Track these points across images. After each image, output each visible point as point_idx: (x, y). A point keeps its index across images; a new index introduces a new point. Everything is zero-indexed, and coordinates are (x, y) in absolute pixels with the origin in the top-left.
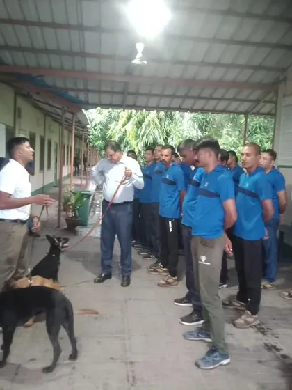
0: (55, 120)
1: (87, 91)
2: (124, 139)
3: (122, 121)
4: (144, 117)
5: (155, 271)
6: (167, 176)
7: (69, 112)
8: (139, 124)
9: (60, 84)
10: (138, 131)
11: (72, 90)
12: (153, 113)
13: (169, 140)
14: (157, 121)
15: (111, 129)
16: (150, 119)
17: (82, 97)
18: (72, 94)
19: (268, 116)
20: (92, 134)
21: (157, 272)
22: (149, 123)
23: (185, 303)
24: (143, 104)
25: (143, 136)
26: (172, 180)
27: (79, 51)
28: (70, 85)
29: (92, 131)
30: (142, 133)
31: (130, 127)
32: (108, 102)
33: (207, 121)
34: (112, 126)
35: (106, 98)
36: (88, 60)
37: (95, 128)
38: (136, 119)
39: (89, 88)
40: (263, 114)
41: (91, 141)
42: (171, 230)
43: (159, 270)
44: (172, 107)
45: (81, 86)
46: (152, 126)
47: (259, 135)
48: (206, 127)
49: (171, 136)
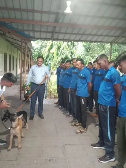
0: (16, 47)
1: (34, 31)
2: (49, 56)
3: (48, 47)
4: (61, 45)
5: (75, 125)
6: (81, 75)
7: (24, 43)
8: (59, 48)
9: (20, 28)
10: (58, 51)
11: (26, 30)
12: (66, 43)
13: (73, 56)
14: (67, 47)
15: (43, 51)
16: (64, 46)
17: (31, 34)
18: (26, 33)
19: (121, 44)
20: (34, 54)
21: (76, 125)
22: (64, 48)
23: (98, 146)
24: (62, 38)
25: (60, 54)
26: (84, 76)
27: (31, 9)
28: (26, 28)
29: (33, 52)
30: (60, 53)
31: (54, 50)
32: (44, 37)
33: (90, 47)
34: (43, 50)
35: (43, 35)
36: (36, 14)
37: (35, 51)
38: (57, 46)
39: (36, 30)
40: (119, 43)
41: (33, 57)
42: (83, 103)
43: (77, 124)
44: (76, 39)
45: (31, 28)
46: (65, 49)
47: (115, 53)
48: (90, 50)
49: (74, 54)
